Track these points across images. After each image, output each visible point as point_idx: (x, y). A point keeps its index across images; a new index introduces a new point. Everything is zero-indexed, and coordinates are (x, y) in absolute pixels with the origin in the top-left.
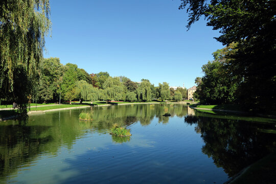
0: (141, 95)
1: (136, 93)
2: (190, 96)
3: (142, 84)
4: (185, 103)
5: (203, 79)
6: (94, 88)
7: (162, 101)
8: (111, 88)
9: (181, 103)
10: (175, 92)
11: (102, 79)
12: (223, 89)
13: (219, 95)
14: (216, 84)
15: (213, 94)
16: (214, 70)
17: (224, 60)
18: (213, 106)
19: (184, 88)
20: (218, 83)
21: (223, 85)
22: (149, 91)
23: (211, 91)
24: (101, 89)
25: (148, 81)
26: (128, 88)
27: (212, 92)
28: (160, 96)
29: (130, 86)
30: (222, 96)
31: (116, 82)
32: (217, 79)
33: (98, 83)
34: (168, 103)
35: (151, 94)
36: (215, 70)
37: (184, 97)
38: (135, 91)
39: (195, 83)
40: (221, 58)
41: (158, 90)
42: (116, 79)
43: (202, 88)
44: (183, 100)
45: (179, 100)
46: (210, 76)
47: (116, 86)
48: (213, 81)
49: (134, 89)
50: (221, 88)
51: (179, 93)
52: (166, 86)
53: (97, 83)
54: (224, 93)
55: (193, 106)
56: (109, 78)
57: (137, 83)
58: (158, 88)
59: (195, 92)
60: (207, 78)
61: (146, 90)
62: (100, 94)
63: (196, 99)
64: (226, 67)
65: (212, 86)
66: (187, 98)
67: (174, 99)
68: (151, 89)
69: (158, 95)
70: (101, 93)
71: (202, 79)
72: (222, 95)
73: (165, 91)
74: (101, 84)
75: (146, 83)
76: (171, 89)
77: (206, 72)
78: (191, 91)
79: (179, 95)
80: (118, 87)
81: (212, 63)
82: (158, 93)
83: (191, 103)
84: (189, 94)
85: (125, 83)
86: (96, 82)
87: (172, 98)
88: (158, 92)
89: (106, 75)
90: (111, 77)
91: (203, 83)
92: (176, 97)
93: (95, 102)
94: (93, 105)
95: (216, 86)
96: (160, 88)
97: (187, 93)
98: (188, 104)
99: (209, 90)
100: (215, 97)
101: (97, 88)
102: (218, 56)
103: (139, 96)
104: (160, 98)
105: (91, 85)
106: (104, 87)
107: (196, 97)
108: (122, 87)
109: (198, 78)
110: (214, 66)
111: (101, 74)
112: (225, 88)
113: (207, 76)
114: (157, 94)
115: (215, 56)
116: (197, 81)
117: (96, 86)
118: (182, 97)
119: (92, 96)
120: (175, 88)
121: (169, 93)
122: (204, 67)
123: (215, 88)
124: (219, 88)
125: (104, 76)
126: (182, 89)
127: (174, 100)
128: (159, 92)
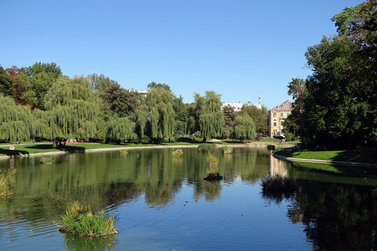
0: (149, 125)
1: (135, 120)
2: (277, 127)
3: (149, 96)
4: (262, 145)
5: (310, 84)
6: (20, 106)
7: (204, 141)
8: (66, 107)
9: (252, 145)
10: (239, 118)
11: (40, 82)
12: (360, 110)
13: (350, 125)
14: (340, 95)
15: (334, 121)
16: (337, 60)
17: (362, 35)
18: (333, 154)
19: (259, 107)
20: (347, 93)
21: (359, 100)
22: (170, 113)
23: (330, 113)
24: (38, 111)
25: (167, 88)
26: (113, 108)
27: (331, 117)
28: (197, 128)
29: (117, 100)
30: (357, 127)
31: (79, 89)
32: (344, 83)
33: (29, 94)
34: (219, 146)
35: (175, 123)
36: (340, 60)
37: (259, 131)
38: (132, 116)
39: (290, 93)
40: (355, 29)
41: (194, 112)
42: (79, 81)
43: (307, 107)
44: (257, 139)
45: (248, 138)
46: (327, 76)
47: (80, 101)
48: (333, 88)
49: (130, 109)
50: (355, 107)
51: (248, 119)
52: (213, 101)
53: (26, 94)
54: (362, 119)
55: (282, 154)
56: (60, 81)
57: (137, 94)
58: (194, 107)
59: (289, 117)
60: (318, 81)
61: (160, 111)
62: (36, 123)
63: (291, 135)
64: (367, 52)
65: (331, 102)
66: (268, 133)
67: (233, 135)
68: (175, 109)
69: (193, 125)
70: (38, 120)
71: (307, 83)
72: (358, 125)
73: (212, 115)
74: (37, 96)
75: (160, 92)
76: (226, 108)
77: (317, 65)
78: (278, 114)
79: (247, 125)
80: (87, 103)
81: (331, 42)
82: (194, 121)
83: (279, 145)
84: (272, 122)
85: (103, 93)
86: (24, 90)
87: (228, 133)
88: (192, 118)
89: (53, 71)
90: (66, 78)
91: (307, 94)
92: (240, 130)
93: (22, 146)
94: (15, 153)
95: (341, 101)
96: (199, 108)
97: (268, 121)
98: (271, 148)
99: (325, 112)
100: (338, 129)
101: (28, 107)
102: (347, 25)
103: (143, 127)
104: (198, 133)
105: (10, 100)
106: (47, 103)
107: (291, 130)
108: (96, 104)
109: (295, 82)
110: (337, 49)
111: (38, 69)
112: (365, 105)
113: (319, 76)
114: (189, 123)
115: (340, 23)
116: (293, 87)
117: (24, 102)
118: (254, 131)
119: (12, 131)
120: (237, 106)
121: (222, 120)
122: (311, 52)
123: (340, 107)
124: (350, 107)
125: (45, 75)
126: (254, 108)
127: (235, 138)
128: (197, 118)
